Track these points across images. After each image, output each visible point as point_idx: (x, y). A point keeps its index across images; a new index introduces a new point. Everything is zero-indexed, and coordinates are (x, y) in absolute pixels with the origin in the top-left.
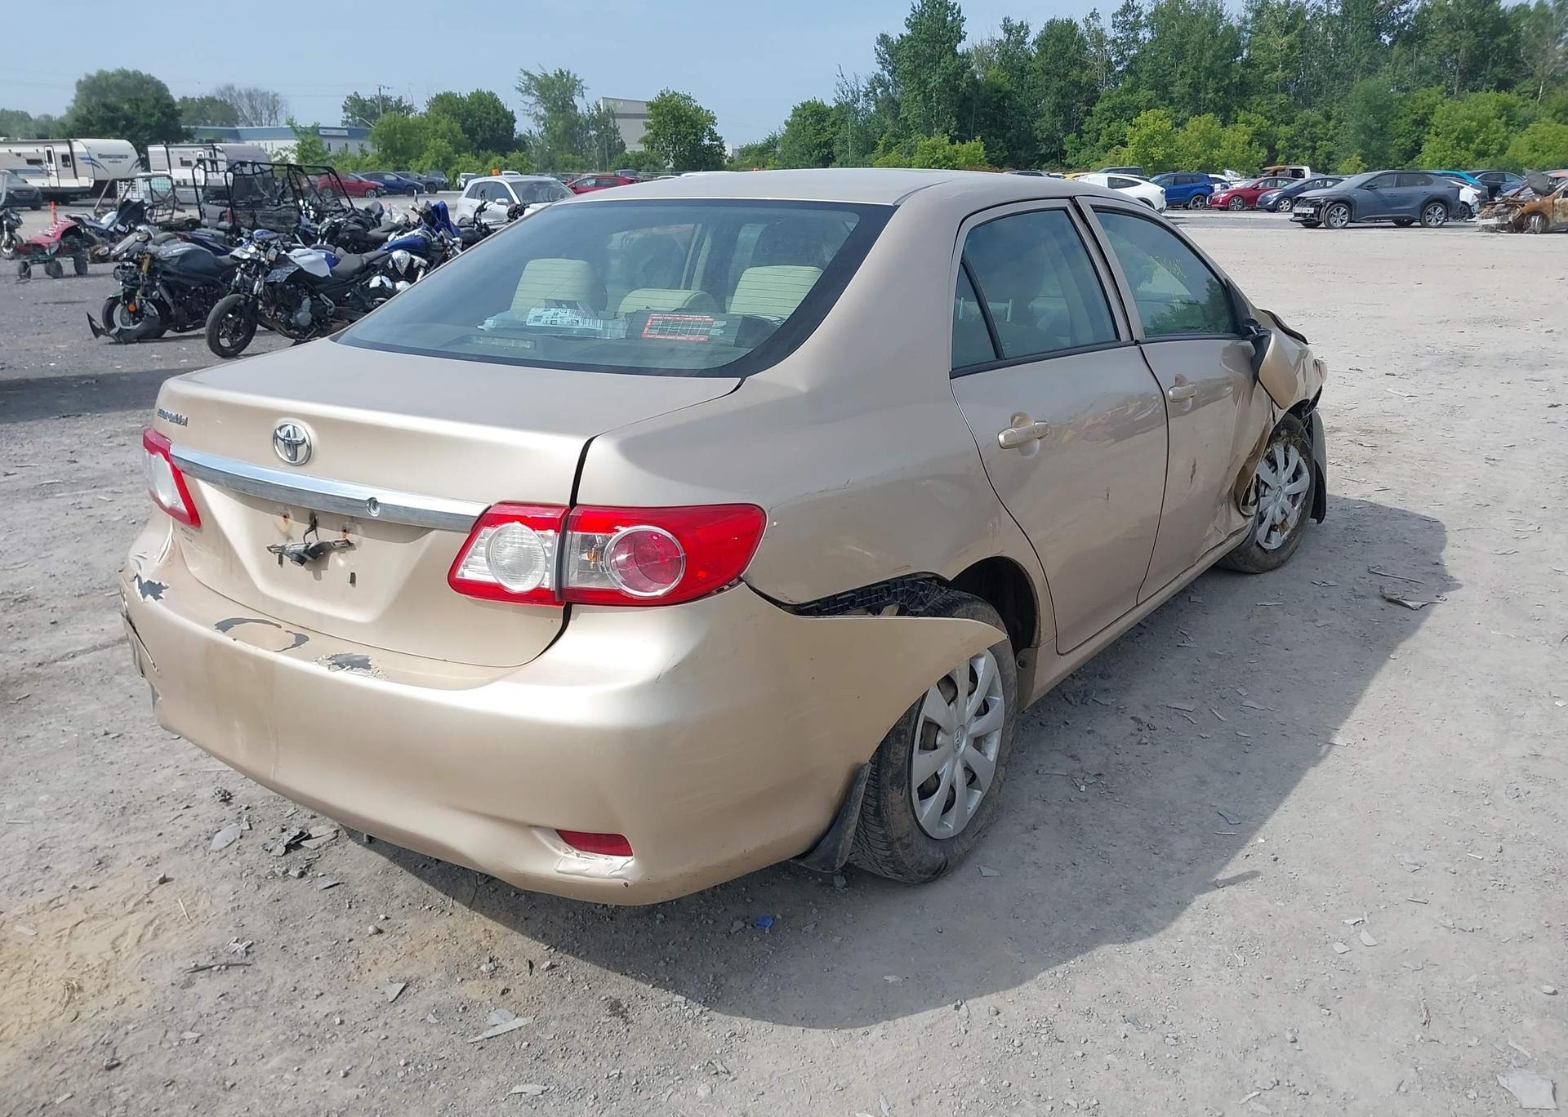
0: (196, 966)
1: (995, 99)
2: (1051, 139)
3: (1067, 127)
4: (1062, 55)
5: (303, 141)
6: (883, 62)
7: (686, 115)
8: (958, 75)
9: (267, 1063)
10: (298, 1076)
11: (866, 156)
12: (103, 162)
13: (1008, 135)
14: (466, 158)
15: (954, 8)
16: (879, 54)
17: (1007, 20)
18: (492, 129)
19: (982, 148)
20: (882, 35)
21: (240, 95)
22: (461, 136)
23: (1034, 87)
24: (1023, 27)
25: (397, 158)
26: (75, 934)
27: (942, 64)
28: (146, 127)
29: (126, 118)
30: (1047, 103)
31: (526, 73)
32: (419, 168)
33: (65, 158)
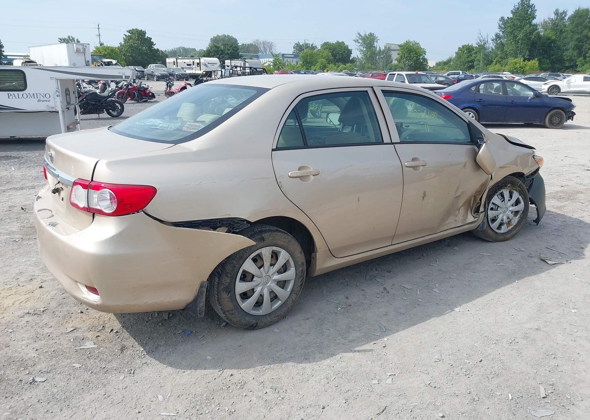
0: (28, 312)
1: (547, 43)
2: (571, 60)
3: (579, 55)
4: (581, 24)
5: (275, 59)
6: (500, 27)
7: (414, 49)
8: (531, 33)
9: (22, 342)
10: (26, 347)
11: (488, 66)
12: (209, 65)
13: (552, 58)
14: (332, 65)
15: (532, 6)
16: (499, 25)
17: (557, 10)
18: (342, 55)
19: (537, 63)
20: (502, 17)
21: (261, 43)
22: (332, 58)
23: (566, 38)
24: (565, 13)
25: (307, 65)
26: (7, 298)
27: (525, 29)
28: (228, 54)
29: (222, 51)
30: (571, 45)
31: (359, 34)
32: (314, 69)
33: (198, 64)
